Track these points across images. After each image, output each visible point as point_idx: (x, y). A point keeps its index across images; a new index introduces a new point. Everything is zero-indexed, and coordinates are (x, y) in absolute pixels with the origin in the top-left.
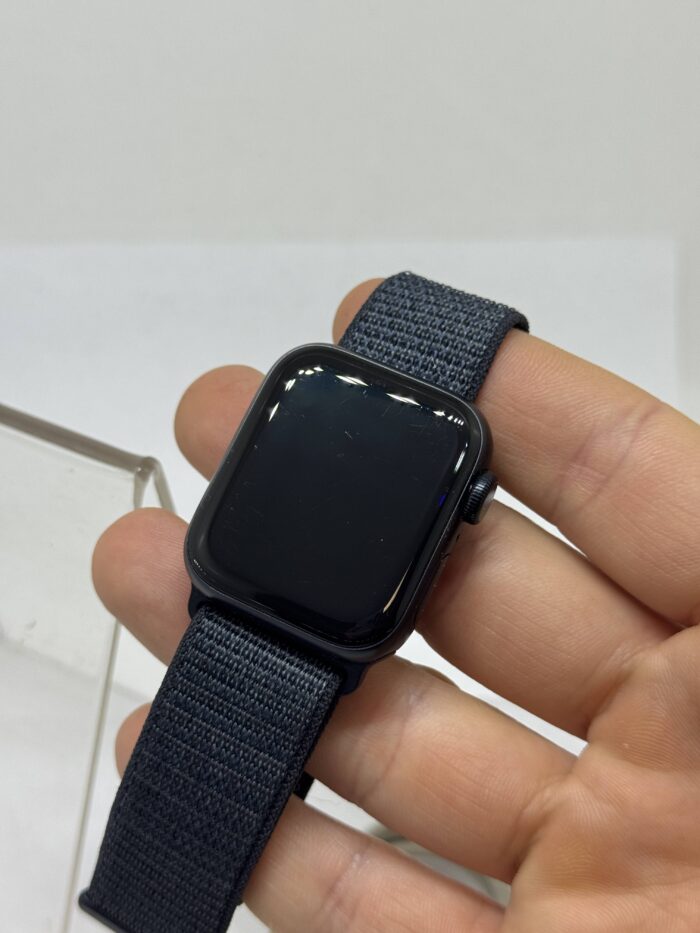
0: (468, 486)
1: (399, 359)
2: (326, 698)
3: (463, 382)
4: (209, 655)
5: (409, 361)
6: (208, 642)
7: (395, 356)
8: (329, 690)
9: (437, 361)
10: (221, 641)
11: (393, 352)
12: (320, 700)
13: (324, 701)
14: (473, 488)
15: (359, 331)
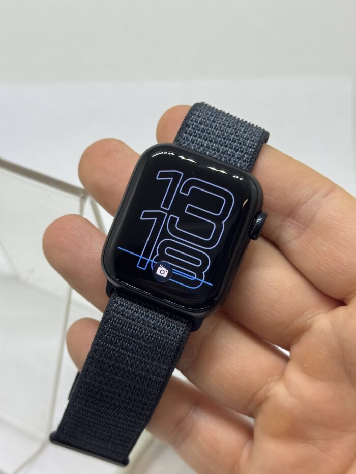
0: (253, 221)
1: (209, 148)
2: (186, 332)
3: (245, 161)
4: (122, 315)
5: (214, 150)
6: (121, 308)
7: (207, 147)
8: (188, 328)
9: (230, 150)
10: (128, 307)
11: (205, 145)
12: (183, 333)
13: (186, 333)
14: (256, 221)
15: (186, 132)
